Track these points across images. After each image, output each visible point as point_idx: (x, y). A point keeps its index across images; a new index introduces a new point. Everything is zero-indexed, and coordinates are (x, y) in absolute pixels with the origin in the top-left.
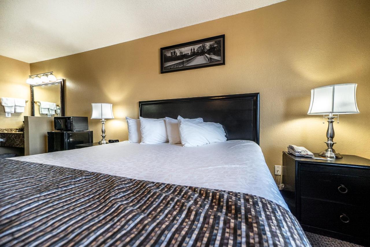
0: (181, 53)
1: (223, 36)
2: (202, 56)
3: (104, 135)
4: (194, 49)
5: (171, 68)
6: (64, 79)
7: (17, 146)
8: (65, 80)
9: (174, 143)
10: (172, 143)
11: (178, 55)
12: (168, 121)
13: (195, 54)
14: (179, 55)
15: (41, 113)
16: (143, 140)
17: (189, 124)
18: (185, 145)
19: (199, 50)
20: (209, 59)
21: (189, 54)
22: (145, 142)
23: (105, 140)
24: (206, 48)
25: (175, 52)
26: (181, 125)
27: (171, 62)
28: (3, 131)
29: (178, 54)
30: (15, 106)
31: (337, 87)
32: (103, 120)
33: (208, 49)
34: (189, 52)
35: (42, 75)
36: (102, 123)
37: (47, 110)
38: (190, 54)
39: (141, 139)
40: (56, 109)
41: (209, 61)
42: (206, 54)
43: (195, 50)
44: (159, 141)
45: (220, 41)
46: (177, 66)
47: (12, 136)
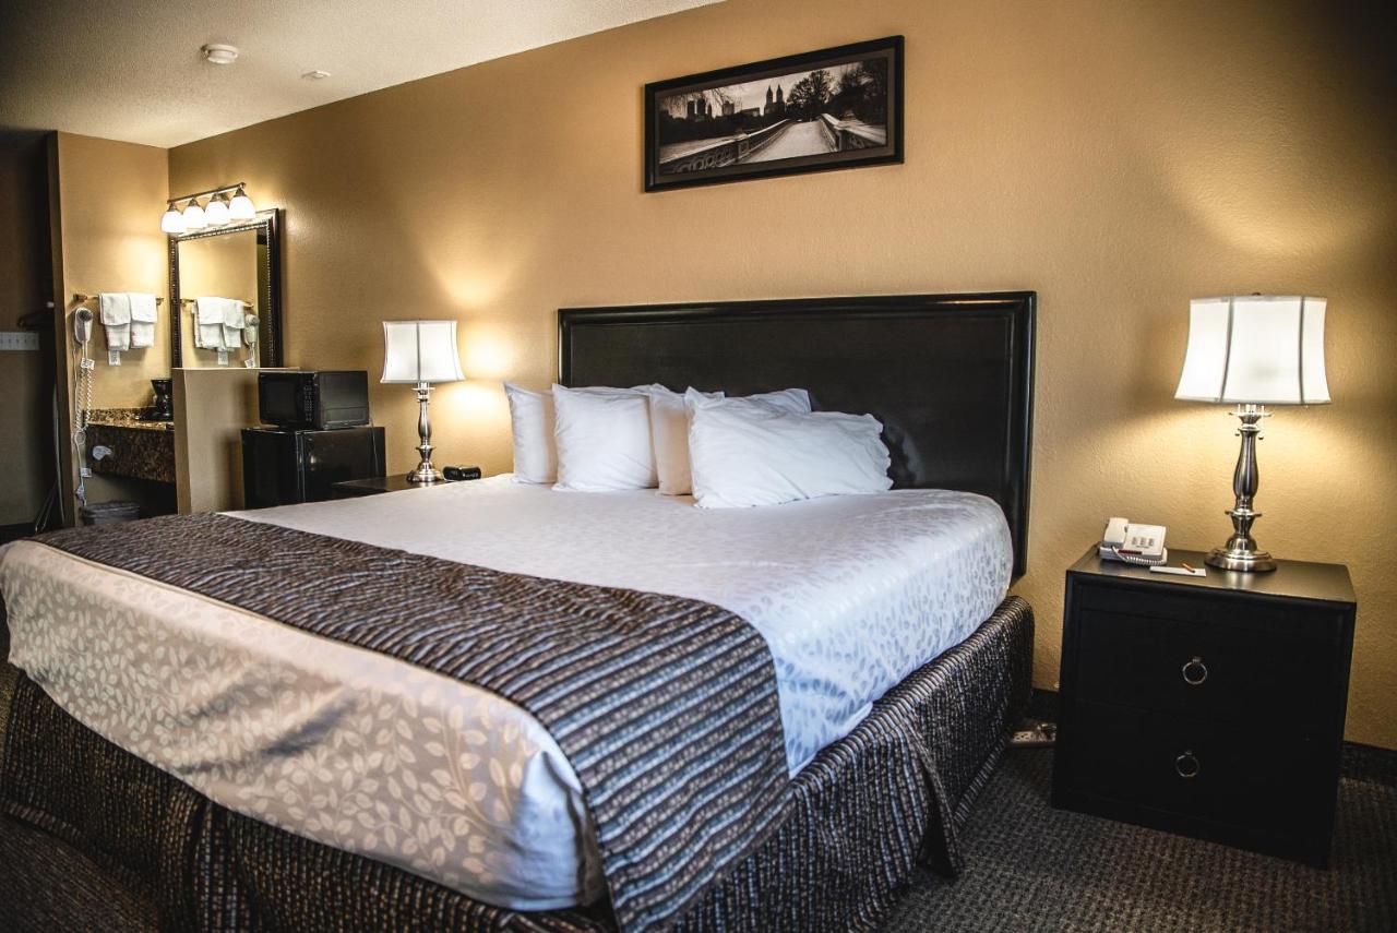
0: (727, 105)
1: (897, 43)
2: (811, 125)
3: (428, 447)
4: (780, 92)
5: (685, 170)
6: (281, 208)
7: (151, 478)
8: (284, 211)
9: (675, 492)
10: (668, 489)
11: (714, 116)
12: (659, 402)
13: (782, 114)
14: (720, 114)
15: (198, 345)
16: (563, 477)
17: (726, 419)
18: (702, 502)
19: (798, 98)
20: (839, 134)
21: (757, 110)
22: (571, 484)
23: (430, 467)
24: (826, 89)
25: (702, 103)
26: (692, 424)
27: (686, 145)
28: (104, 419)
29: (717, 112)
30: (133, 322)
31: (1242, 306)
32: (424, 387)
33: (834, 93)
34: (761, 104)
35: (211, 195)
36: (421, 397)
37: (216, 330)
38: (762, 113)
39: (556, 472)
40: (242, 326)
41: (837, 145)
42: (828, 117)
43: (786, 97)
44: (623, 482)
45: (886, 60)
46: (710, 161)
47: (134, 438)
